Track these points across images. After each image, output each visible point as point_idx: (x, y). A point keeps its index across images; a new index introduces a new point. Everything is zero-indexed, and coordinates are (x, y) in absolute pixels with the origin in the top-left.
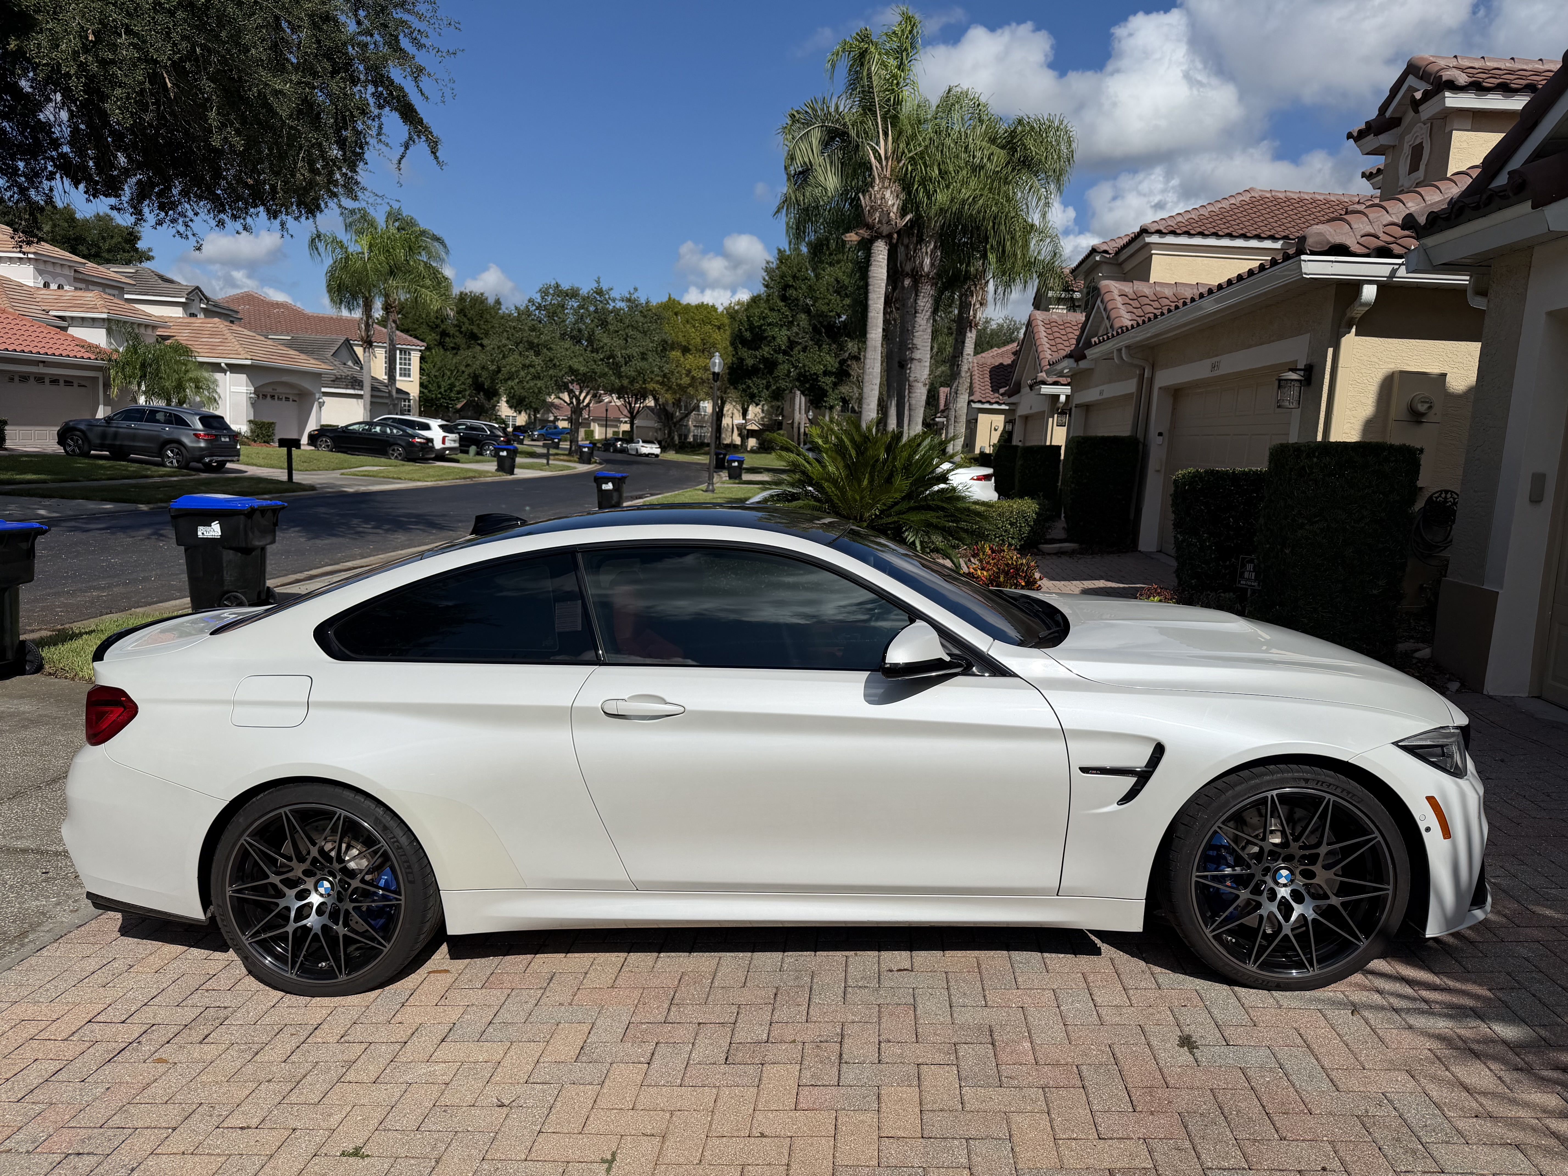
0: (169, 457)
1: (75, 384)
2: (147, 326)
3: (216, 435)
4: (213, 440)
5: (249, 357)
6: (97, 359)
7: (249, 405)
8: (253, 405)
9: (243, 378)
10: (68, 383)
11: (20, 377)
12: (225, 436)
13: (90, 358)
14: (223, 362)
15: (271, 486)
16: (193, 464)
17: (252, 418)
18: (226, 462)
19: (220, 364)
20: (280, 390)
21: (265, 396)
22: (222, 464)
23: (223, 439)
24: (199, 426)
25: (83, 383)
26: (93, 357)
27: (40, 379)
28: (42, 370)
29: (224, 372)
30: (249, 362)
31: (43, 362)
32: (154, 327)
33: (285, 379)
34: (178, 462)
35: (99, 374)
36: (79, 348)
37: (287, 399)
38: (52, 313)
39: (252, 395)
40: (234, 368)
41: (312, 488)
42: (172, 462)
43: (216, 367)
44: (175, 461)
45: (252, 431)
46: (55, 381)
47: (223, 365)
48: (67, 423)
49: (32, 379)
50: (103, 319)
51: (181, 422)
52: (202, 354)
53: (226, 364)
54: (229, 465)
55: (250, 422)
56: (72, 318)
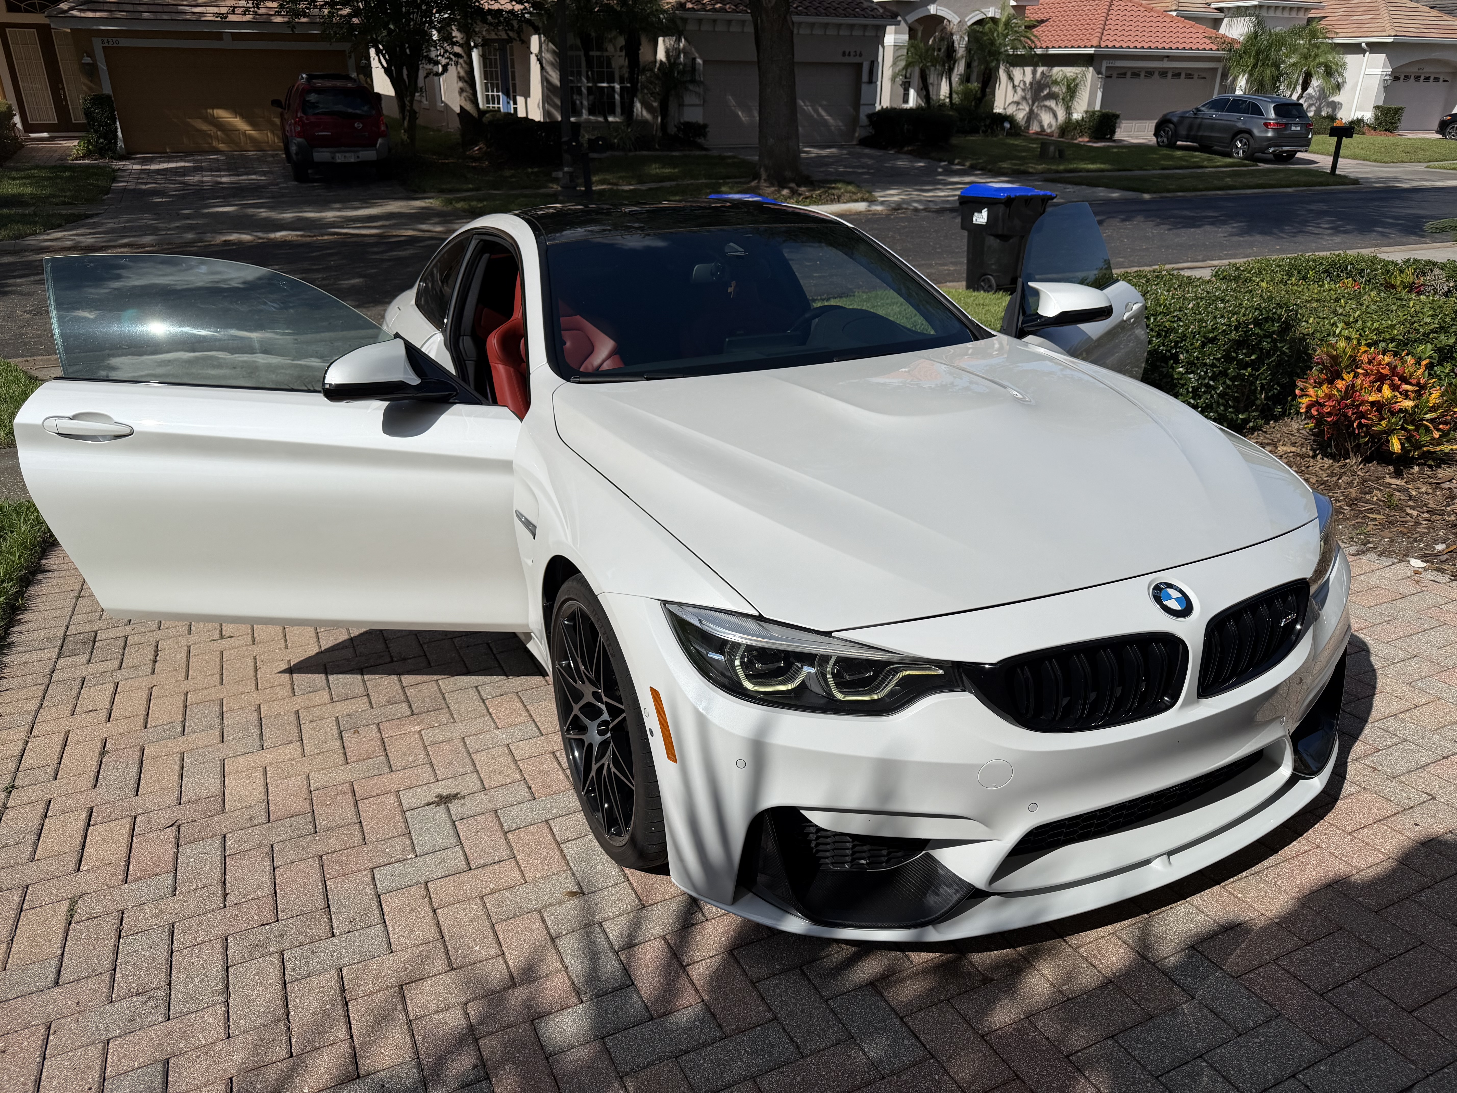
0: (1237, 147)
1: (1196, 76)
2: (1299, 9)
3: (1286, 124)
4: (1281, 128)
5: (1393, 34)
6: (1218, 50)
7: (1382, 89)
8: (1386, 88)
9: (1381, 58)
10: (1189, 76)
11: (1146, 72)
12: (1296, 125)
13: (1211, 50)
14: (1363, 41)
15: (1303, 179)
16: (1259, 155)
17: (1381, 104)
18: (1296, 152)
19: (1360, 44)
20: (1428, 70)
21: (1407, 78)
22: (1291, 155)
23: (1293, 128)
24: (1272, 115)
25: (1203, 75)
26: (1215, 47)
27: (1163, 73)
28: (1166, 64)
29: (1363, 52)
30: (1390, 40)
31: (1168, 57)
32: (1307, 9)
33: (1436, 55)
34: (1244, 152)
35: (1220, 66)
36: (1205, 40)
37: (1436, 79)
38: (1213, 6)
39: (1387, 78)
40: (1374, 48)
41: (1356, 182)
42: (1238, 153)
43: (1355, 48)
44: (1241, 152)
45: (1377, 118)
46: (1177, 75)
47: (1363, 45)
48: (1165, 116)
49: (1156, 74)
50: (1255, 7)
51: (1255, 110)
52: (1341, 35)
53: (1367, 44)
54: (1299, 155)
55: (1377, 108)
56: (1229, 8)
